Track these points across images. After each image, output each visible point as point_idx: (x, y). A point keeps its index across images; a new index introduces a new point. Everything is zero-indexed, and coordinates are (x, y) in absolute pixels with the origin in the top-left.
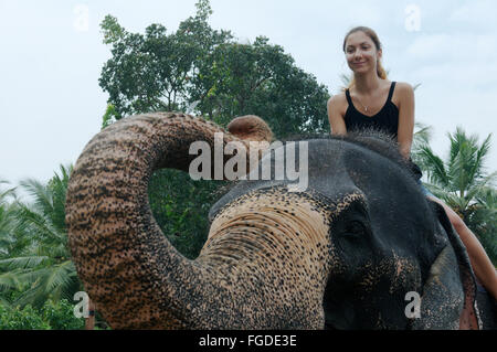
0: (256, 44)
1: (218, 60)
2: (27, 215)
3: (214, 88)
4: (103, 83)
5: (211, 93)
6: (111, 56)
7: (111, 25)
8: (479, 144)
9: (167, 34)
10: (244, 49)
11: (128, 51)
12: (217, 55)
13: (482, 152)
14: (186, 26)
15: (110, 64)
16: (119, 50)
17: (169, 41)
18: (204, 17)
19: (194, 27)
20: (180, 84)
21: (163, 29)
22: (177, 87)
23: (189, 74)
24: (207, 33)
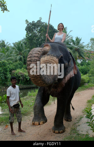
2: (13, 48)
4: (26, 30)
6: (27, 26)
7: (27, 21)
8: (80, 39)
9: (35, 22)
11: (29, 25)
13: (80, 40)
14: (38, 21)
15: (27, 27)
16: (28, 25)
17: (35, 23)
18: (40, 20)
23: (38, 29)
24: (41, 22)
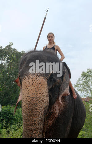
0: (22, 52)
1: (13, 54)
3: (12, 60)
5: (11, 61)
10: (19, 53)
12: (13, 53)
18: (11, 45)
19: (9, 47)
20: (4, 59)
21: (2, 47)
22: (3, 60)
23: (7, 57)
24: (11, 49)
